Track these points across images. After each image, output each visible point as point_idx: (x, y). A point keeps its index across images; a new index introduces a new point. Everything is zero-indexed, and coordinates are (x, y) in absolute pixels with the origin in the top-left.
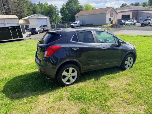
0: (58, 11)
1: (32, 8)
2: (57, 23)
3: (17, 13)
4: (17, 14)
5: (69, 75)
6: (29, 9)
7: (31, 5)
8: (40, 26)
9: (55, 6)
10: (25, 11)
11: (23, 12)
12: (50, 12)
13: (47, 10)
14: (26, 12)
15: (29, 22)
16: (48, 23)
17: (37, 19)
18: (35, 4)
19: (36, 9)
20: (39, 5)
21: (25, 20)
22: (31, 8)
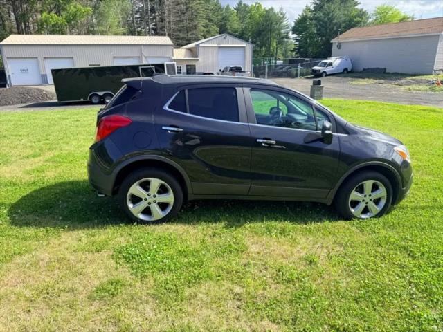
0: (288, 28)
1: (219, 17)
2: (276, 63)
3: (180, 31)
4: (178, 33)
5: (147, 197)
6: (210, 20)
7: (218, 8)
8: (222, 70)
9: (281, 14)
10: (200, 25)
11: (196, 28)
12: (264, 31)
13: (258, 24)
14: (202, 28)
15: (197, 57)
16: (247, 61)
17: (220, 47)
18: (228, 6)
19: (229, 21)
20: (238, 9)
21: (190, 50)
22: (215, 19)
